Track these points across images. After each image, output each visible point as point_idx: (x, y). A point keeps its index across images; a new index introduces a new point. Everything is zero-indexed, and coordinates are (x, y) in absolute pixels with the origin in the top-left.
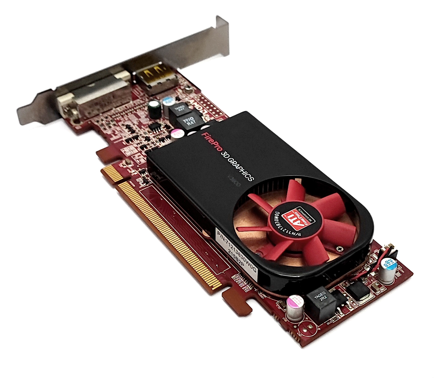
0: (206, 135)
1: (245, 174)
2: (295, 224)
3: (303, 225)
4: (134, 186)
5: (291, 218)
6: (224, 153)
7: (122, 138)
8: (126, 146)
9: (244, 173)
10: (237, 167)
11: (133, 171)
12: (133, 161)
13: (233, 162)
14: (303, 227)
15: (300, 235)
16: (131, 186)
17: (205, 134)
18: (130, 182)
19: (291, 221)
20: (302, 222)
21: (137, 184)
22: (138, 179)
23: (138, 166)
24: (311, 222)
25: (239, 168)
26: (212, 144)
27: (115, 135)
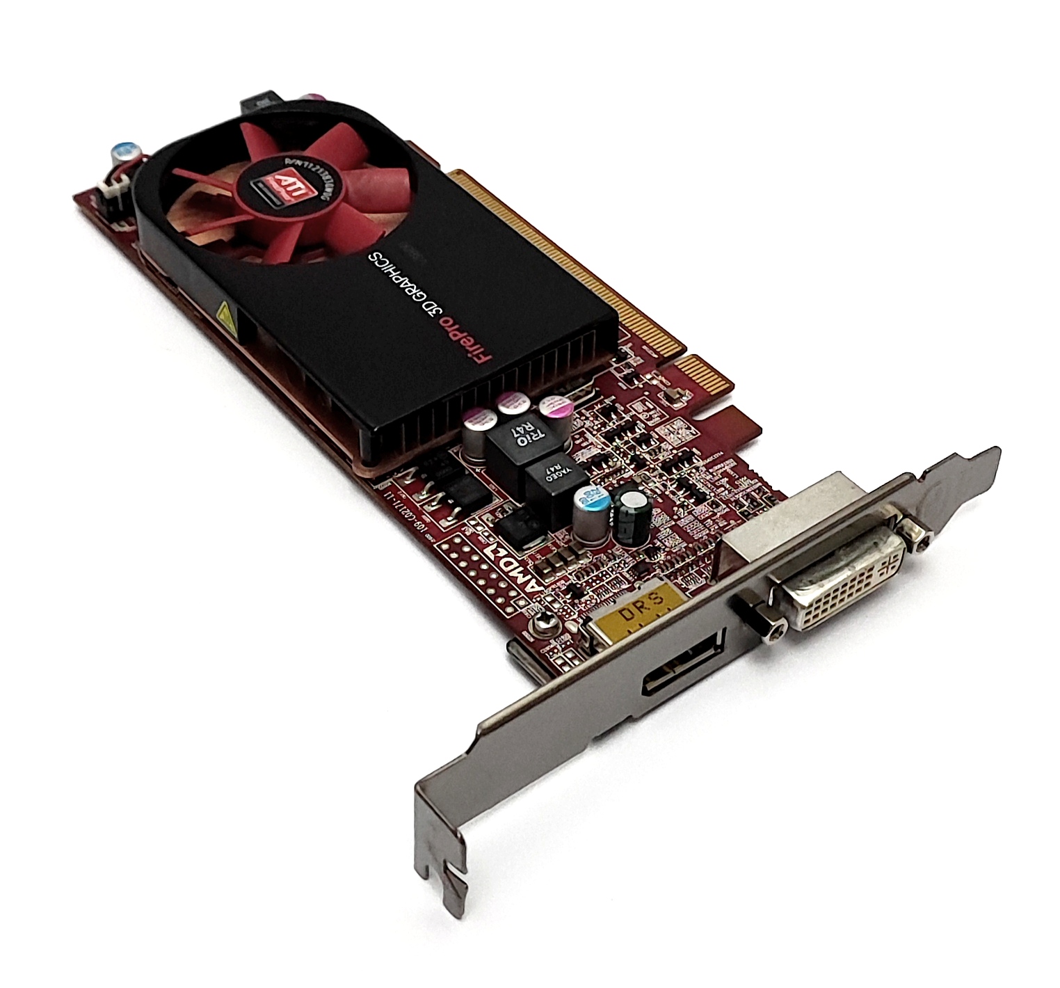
0: (481, 356)
1: (388, 267)
2: (291, 180)
3: (278, 177)
4: (644, 347)
5: (299, 189)
6: (434, 312)
7: (708, 467)
8: (690, 444)
9: (390, 270)
10: (405, 283)
11: (655, 382)
12: (662, 407)
13: (414, 292)
14: (279, 174)
15: (287, 161)
16: (651, 348)
17: (484, 359)
18: (656, 356)
19: (299, 184)
20: (279, 182)
21: (638, 350)
22: (639, 363)
23: (647, 393)
24: (258, 182)
25: (402, 279)
26: (465, 334)
27: (725, 474)
